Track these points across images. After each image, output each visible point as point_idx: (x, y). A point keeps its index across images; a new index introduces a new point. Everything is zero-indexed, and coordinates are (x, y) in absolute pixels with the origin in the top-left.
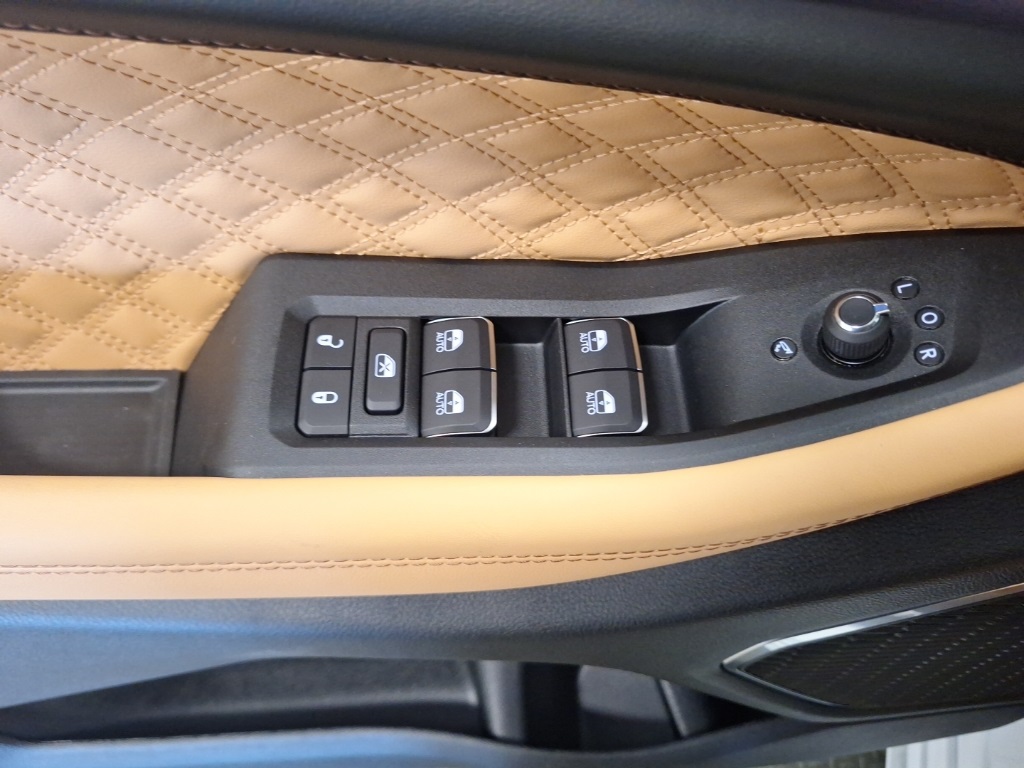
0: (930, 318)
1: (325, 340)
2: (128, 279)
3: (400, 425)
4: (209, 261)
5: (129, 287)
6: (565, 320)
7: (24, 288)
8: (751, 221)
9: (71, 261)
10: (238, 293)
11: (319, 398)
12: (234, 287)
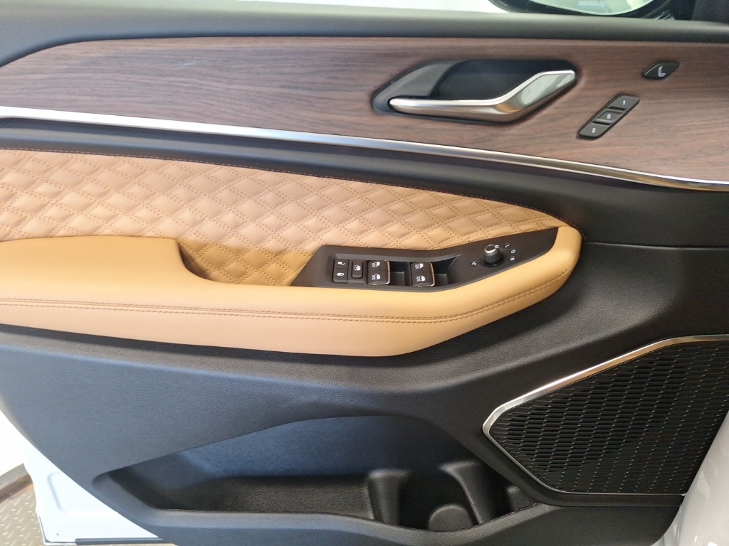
0: (513, 252)
1: (340, 263)
2: (279, 253)
3: (362, 281)
4: (305, 248)
5: (278, 257)
6: (411, 263)
7: (248, 256)
8: (465, 235)
9: (265, 246)
10: (310, 260)
11: (339, 274)
12: (310, 257)
